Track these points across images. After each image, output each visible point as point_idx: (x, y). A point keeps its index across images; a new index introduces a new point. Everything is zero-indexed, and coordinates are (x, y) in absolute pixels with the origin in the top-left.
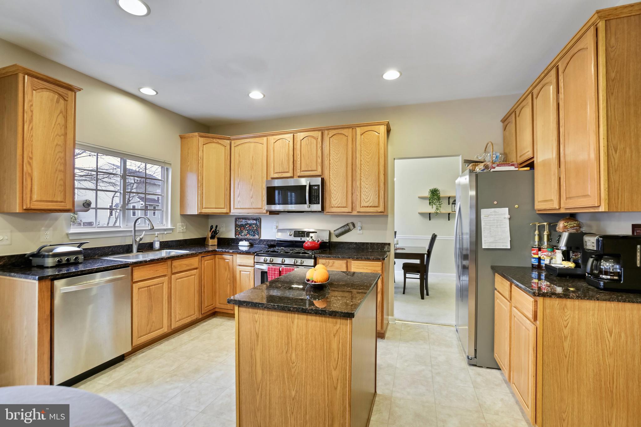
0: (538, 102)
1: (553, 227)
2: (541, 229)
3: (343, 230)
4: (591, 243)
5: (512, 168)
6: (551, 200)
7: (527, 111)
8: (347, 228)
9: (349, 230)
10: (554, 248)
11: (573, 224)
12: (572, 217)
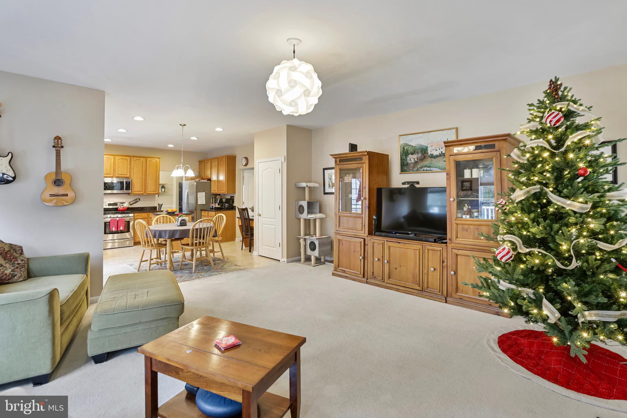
0: (213, 164)
1: (215, 198)
2: (213, 198)
3: (134, 202)
4: (224, 200)
5: (206, 181)
6: (216, 191)
7: (209, 164)
8: (136, 201)
9: (138, 202)
10: (215, 202)
11: (220, 196)
12: (219, 195)
